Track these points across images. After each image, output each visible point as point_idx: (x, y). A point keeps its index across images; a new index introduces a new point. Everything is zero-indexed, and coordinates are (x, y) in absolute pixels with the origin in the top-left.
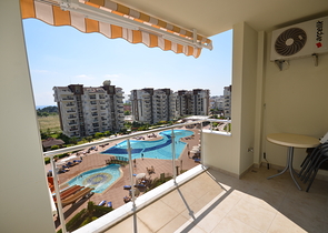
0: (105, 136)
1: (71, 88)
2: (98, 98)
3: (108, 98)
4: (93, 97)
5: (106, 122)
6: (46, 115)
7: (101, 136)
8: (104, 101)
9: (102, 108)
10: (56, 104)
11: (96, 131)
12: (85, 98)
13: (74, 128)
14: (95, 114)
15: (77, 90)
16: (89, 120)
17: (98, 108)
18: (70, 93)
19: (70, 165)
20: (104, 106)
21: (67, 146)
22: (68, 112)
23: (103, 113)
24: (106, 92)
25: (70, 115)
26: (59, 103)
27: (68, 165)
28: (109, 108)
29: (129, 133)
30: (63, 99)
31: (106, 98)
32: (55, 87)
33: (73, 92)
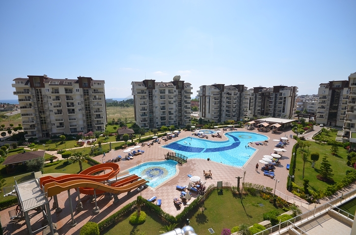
0: (169, 130)
1: (146, 82)
2: (167, 93)
3: (176, 93)
4: (162, 92)
5: (173, 116)
6: (128, 106)
7: (165, 130)
8: (172, 95)
9: (170, 103)
10: (132, 97)
11: (163, 124)
12: (156, 92)
13: (145, 120)
14: (163, 108)
15: (149, 85)
16: (158, 113)
17: (167, 102)
18: (143, 88)
19: (135, 154)
20: (172, 101)
21: (136, 135)
22: (141, 105)
23: (171, 107)
24: (175, 87)
25: (142, 108)
26: (134, 96)
27: (133, 153)
28: (177, 103)
29: (192, 130)
30: (138, 93)
31: (175, 93)
32: (133, 82)
33: (146, 87)
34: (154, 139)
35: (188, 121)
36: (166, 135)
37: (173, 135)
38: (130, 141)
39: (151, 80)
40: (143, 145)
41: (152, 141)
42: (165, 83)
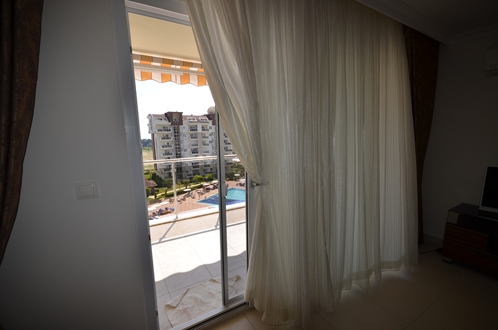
0: (206, 181)
1: (169, 116)
2: (200, 130)
3: (213, 130)
4: (193, 129)
7: (201, 180)
8: (207, 133)
9: (204, 144)
11: (196, 173)
12: (184, 129)
15: (174, 119)
17: (200, 144)
18: (166, 123)
19: (161, 213)
20: (207, 141)
21: (160, 189)
22: (163, 147)
23: (205, 150)
24: (211, 122)
25: (166, 151)
26: (153, 135)
27: (159, 212)
28: (214, 144)
29: (236, 179)
30: (158, 131)
31: (211, 131)
32: (150, 115)
33: (169, 121)
34: (186, 192)
35: (230, 168)
36: (201, 186)
37: (212, 187)
38: (153, 197)
39: (177, 113)
40: (171, 201)
41: (184, 195)
42: (197, 117)
